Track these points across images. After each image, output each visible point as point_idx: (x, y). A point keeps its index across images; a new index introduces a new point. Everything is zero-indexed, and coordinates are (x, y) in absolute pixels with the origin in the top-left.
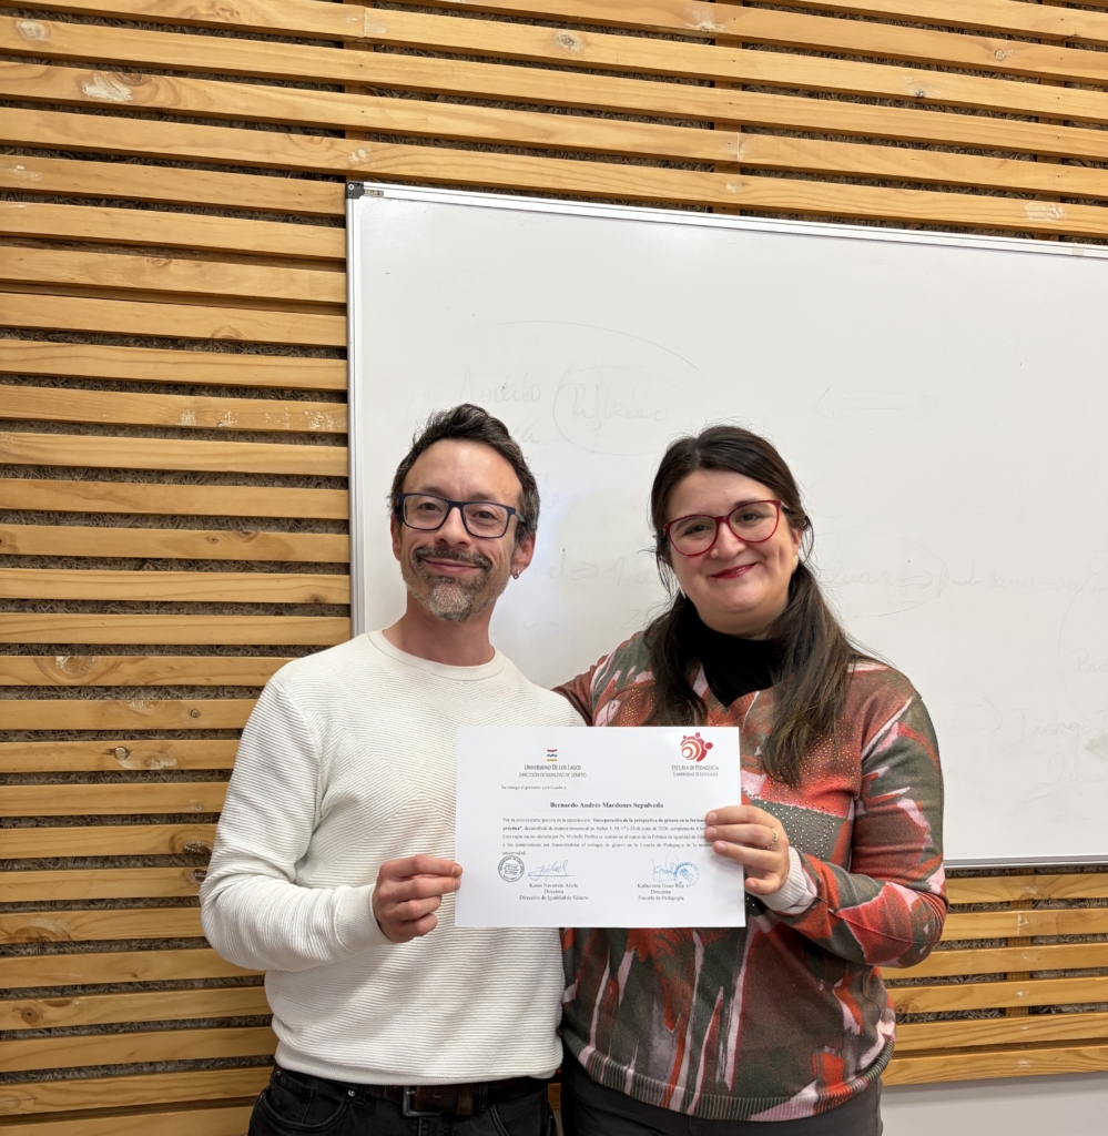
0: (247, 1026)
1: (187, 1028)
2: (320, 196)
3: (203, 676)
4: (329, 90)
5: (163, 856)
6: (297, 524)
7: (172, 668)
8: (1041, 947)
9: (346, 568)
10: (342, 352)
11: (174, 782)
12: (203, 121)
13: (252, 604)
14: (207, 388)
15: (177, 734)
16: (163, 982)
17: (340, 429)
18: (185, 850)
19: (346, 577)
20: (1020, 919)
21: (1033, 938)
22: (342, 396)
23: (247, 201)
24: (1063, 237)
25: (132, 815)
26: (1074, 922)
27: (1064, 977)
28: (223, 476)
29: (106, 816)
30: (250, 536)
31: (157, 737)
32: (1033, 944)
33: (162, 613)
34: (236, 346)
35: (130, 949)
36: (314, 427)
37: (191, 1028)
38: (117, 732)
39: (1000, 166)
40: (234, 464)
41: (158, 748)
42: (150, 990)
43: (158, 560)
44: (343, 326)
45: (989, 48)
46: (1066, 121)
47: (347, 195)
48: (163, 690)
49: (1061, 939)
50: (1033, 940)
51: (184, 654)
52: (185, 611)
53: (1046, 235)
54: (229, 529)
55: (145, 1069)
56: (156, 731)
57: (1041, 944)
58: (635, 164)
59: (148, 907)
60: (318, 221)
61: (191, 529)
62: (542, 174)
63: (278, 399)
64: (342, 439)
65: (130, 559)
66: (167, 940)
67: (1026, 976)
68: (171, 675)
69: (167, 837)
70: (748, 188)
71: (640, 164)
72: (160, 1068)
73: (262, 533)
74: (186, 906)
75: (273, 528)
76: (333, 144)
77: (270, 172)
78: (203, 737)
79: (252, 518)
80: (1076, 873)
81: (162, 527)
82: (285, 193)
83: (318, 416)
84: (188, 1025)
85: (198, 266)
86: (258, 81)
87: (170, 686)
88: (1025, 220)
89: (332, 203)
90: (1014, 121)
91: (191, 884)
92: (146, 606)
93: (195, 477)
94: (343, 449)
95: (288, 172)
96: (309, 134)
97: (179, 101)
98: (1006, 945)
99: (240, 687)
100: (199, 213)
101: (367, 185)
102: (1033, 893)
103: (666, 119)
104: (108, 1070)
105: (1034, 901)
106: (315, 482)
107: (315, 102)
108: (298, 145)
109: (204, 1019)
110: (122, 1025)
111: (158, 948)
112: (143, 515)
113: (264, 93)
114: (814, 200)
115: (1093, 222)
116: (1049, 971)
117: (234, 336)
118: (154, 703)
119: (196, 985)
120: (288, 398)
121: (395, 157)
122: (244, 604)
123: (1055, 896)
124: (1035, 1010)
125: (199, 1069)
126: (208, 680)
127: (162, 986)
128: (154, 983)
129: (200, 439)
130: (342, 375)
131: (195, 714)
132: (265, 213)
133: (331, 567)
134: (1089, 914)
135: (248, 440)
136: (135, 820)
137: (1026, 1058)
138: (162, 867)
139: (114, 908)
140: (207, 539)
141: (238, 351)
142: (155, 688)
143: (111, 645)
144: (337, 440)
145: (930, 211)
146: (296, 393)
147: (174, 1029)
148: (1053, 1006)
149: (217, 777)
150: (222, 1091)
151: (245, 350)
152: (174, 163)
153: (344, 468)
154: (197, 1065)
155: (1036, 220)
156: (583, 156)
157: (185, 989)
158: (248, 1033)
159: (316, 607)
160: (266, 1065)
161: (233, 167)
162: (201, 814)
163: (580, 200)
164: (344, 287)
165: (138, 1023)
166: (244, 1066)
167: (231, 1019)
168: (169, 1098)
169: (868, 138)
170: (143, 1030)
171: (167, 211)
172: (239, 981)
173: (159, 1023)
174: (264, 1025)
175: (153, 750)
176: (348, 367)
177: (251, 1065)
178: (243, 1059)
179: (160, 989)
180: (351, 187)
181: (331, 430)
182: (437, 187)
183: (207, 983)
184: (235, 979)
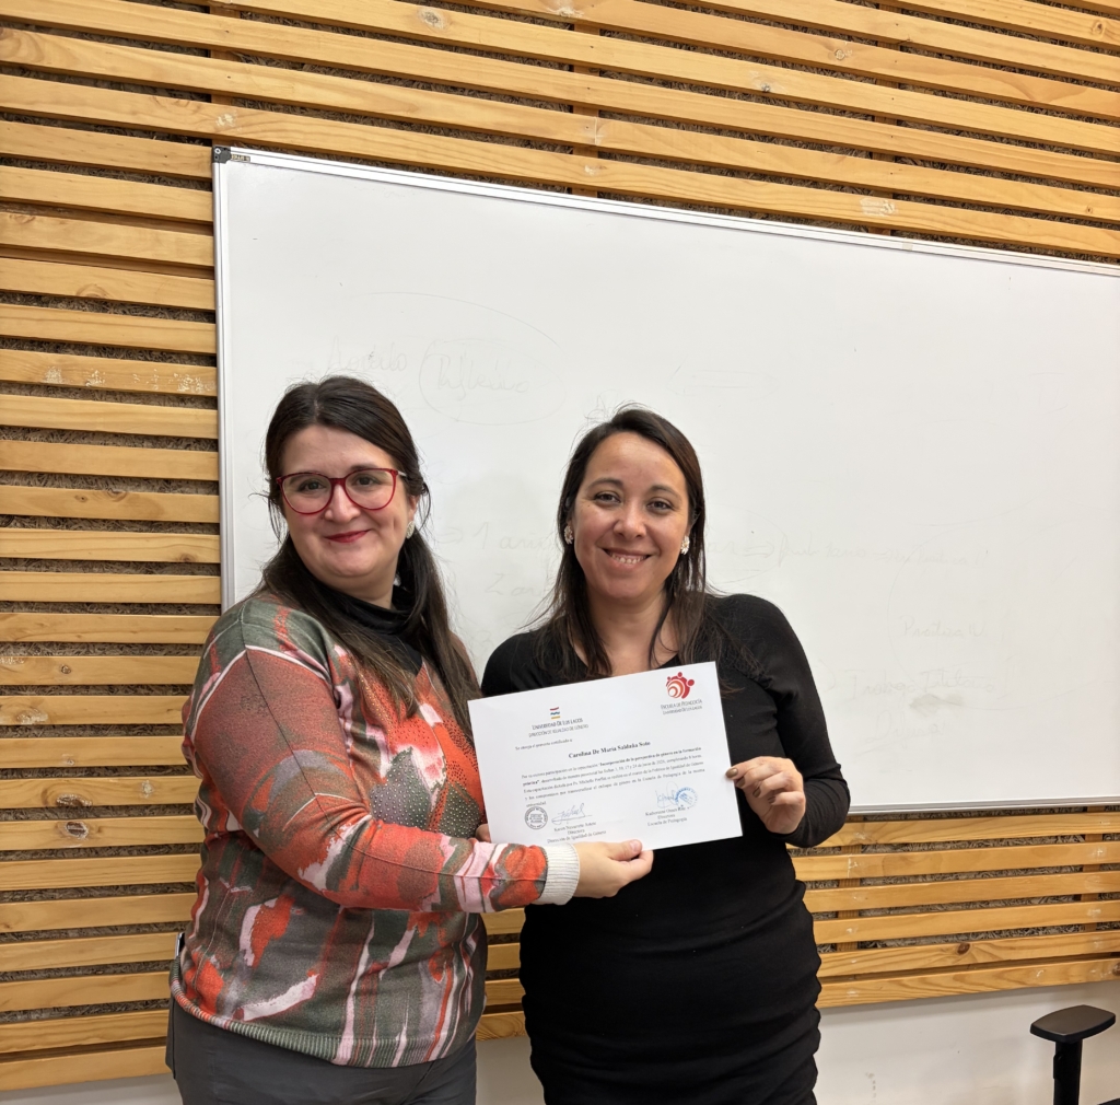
0: (122, 973)
1: (61, 977)
2: (187, 158)
3: (73, 632)
4: (195, 54)
5: (35, 810)
6: (167, 484)
7: (42, 625)
8: (869, 888)
9: (215, 528)
10: (210, 316)
11: (46, 736)
12: (65, 78)
14: (73, 346)
15: (48, 690)
16: (37, 932)
17: (210, 392)
18: (57, 803)
19: (216, 537)
20: (850, 862)
21: (862, 880)
22: (211, 360)
23: (114, 160)
24: (895, 231)
26: (898, 864)
27: (889, 914)
28: (91, 437)
30: (120, 495)
31: (28, 692)
32: (861, 885)
33: (31, 570)
34: (102, 305)
35: (2, 900)
36: (183, 390)
37: (66, 976)
39: (839, 161)
40: (101, 423)
41: (29, 703)
42: (23, 940)
43: (25, 517)
44: (211, 289)
45: (829, 47)
46: (900, 121)
47: (214, 159)
48: (33, 647)
49: (887, 880)
50: (862, 881)
51: (54, 610)
52: (55, 568)
53: (879, 229)
54: (98, 488)
55: (19, 1017)
56: (27, 687)
57: (869, 885)
58: (498, 142)
59: (21, 859)
60: (183, 183)
61: (59, 487)
62: (408, 146)
63: (146, 360)
64: (212, 402)
66: (41, 891)
67: (856, 914)
68: (41, 631)
69: (40, 790)
70: (604, 171)
71: (502, 143)
72: (34, 1016)
73: (132, 493)
74: (60, 858)
75: (143, 487)
76: (199, 107)
77: (135, 133)
78: (74, 693)
79: (121, 477)
80: (901, 820)
81: (29, 484)
82: (151, 153)
83: (188, 379)
84: (63, 973)
85: (62, 223)
86: (124, 41)
87: (40, 643)
88: (861, 214)
89: (199, 166)
90: (852, 119)
91: (64, 836)
92: (13, 563)
93: (62, 435)
94: (213, 412)
95: (154, 132)
96: (175, 96)
97: (42, 58)
98: (838, 886)
99: (110, 644)
100: (63, 171)
101: (235, 150)
102: (862, 838)
103: (527, 99)
105: (863, 846)
106: (185, 443)
107: (181, 65)
108: (164, 107)
109: (79, 968)
111: (31, 899)
113: (130, 54)
114: (667, 186)
115: (923, 218)
116: (876, 910)
117: (101, 295)
118: (25, 659)
119: (71, 934)
120: (157, 359)
121: (262, 123)
122: (114, 562)
123: (881, 841)
124: (863, 945)
125: (74, 1016)
126: (79, 637)
127: (36, 935)
128: (28, 933)
129: (67, 397)
130: (210, 338)
131: (67, 671)
132: (130, 173)
133: (201, 527)
134: (911, 857)
135: (116, 400)
136: (6, 774)
137: (854, 988)
138: (34, 820)
140: (76, 497)
141: (104, 310)
142: (24, 644)
144: (207, 403)
145: (774, 202)
146: (165, 355)
147: (49, 977)
148: (879, 941)
149: (88, 732)
150: (98, 1036)
151: (112, 310)
152: (37, 120)
153: (213, 430)
154: (72, 1011)
155: (870, 215)
156: (447, 131)
157: (60, 938)
158: (124, 979)
159: (186, 566)
160: (141, 1010)
161: (97, 126)
162: (73, 768)
163: (444, 175)
164: (210, 250)
165: (12, 972)
166: (120, 1011)
167: (106, 966)
168: (42, 1044)
169: (718, 130)
170: (18, 980)
171: (31, 168)
172: (114, 930)
173: (32, 972)
174: (139, 971)
175: (23, 705)
176: (216, 331)
177: (127, 1010)
178: (119, 1004)
179: (34, 940)
180: (218, 151)
181: (201, 393)
182: (304, 155)
183: (83, 932)
184: (110, 927)
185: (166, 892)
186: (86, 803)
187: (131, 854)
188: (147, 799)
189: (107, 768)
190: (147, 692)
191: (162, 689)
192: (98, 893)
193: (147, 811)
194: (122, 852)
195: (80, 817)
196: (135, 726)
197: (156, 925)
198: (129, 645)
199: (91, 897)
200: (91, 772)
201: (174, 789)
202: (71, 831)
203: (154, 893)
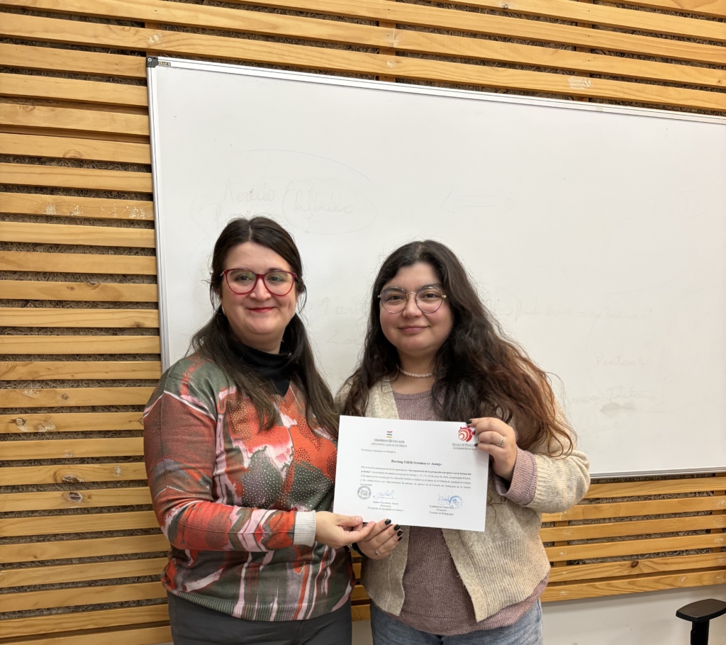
0: (106, 585)
1: (69, 588)
2: (130, 65)
3: (69, 373)
5: (49, 485)
6: (124, 278)
7: (49, 369)
8: (574, 527)
9: (156, 305)
10: (148, 168)
11: (54, 439)
12: (52, 15)
13: (98, 329)
14: (62, 190)
15: (54, 410)
16: (54, 560)
17: (150, 218)
18: (63, 481)
19: (156, 311)
21: (569, 522)
22: (150, 197)
23: (83, 68)
24: (591, 99)
25: (29, 460)
26: (593, 512)
27: (586, 543)
28: (75, 247)
29: (12, 461)
30: (95, 286)
31: (42, 412)
32: (569, 525)
33: (41, 334)
34: (79, 163)
35: (32, 541)
36: (132, 217)
37: (72, 587)
38: (16, 409)
39: (553, 54)
40: (81, 240)
41: (43, 418)
42: (45, 566)
43: (36, 301)
44: (148, 150)
46: (594, 26)
47: (147, 65)
48: (44, 383)
49: (586, 521)
51: (56, 360)
52: (56, 333)
53: (581, 98)
54: (81, 281)
55: (45, 612)
56: (41, 408)
57: (574, 525)
58: (330, 49)
59: (41, 516)
60: (129, 81)
61: (56, 281)
62: (272, 53)
63: (108, 197)
64: (151, 224)
65: (18, 300)
66: (55, 535)
67: (566, 543)
68: (49, 373)
69: (52, 473)
70: (400, 65)
71: (333, 49)
72: (54, 612)
73: (103, 284)
74: (66, 515)
75: (109, 280)
77: (97, 49)
78: (71, 412)
79: (95, 274)
80: (595, 483)
81: (38, 280)
82: (107, 63)
83: (135, 209)
84: (70, 585)
85: (52, 110)
87: (48, 380)
89: (138, 70)
90: (562, 25)
91: (68, 501)
92: (30, 330)
93: (57, 248)
94: (152, 231)
95: (109, 49)
96: (121, 24)
97: (36, 2)
99: (92, 380)
100: (51, 76)
101: (161, 59)
103: (349, 18)
104: (21, 614)
106: (135, 251)
107: (125, 4)
108: (115, 32)
109: (80, 582)
110: (29, 587)
111: (49, 540)
112: (25, 272)
114: (441, 73)
115: (609, 90)
116: (578, 540)
117: (78, 157)
118: (40, 391)
119: (74, 562)
120: (115, 197)
121: (177, 40)
122: (93, 328)
124: (570, 563)
125: (78, 612)
126: (73, 376)
127: (53, 562)
128: (48, 561)
129: (59, 223)
130: (149, 183)
131: (65, 397)
132: (94, 76)
133: (146, 305)
134: (601, 507)
135: (90, 224)
136: (31, 463)
137: (564, 590)
138: (49, 491)
139: (20, 517)
140: (68, 287)
141: (81, 166)
142: (39, 381)
143: (9, 355)
144: (148, 225)
145: (512, 82)
146: (121, 194)
147: (62, 588)
148: (581, 560)
149: (80, 436)
150: (93, 624)
151: (86, 166)
152: (34, 43)
153: (153, 242)
154: (77, 609)
155: (575, 88)
156: (297, 41)
157: (67, 564)
158: (107, 589)
159: (138, 330)
160: (118, 608)
161: (72, 46)
162: (72, 458)
163: (296, 71)
164: (147, 125)
165: (39, 585)
166: (106, 609)
167: (96, 581)
168: (60, 629)
169: (474, 34)
170: (43, 590)
171: (31, 74)
172: (101, 559)
173: (52, 585)
174: (117, 584)
175: (40, 420)
176: (152, 178)
177: (110, 608)
178: (105, 604)
179: (52, 565)
180: (150, 60)
181: (144, 218)
182: (205, 61)
183: (81, 560)
184: (98, 557)
185: (132, 535)
186: (81, 480)
187: (109, 512)
188: (118, 477)
189: (92, 458)
190: (116, 410)
191: (125, 408)
192: (89, 536)
193: (119, 485)
194: (104, 510)
195: (77, 489)
196: (109, 431)
197: (126, 555)
198: (104, 381)
199: (86, 538)
200: (83, 460)
201: (135, 471)
202: (72, 498)
203: (124, 535)
